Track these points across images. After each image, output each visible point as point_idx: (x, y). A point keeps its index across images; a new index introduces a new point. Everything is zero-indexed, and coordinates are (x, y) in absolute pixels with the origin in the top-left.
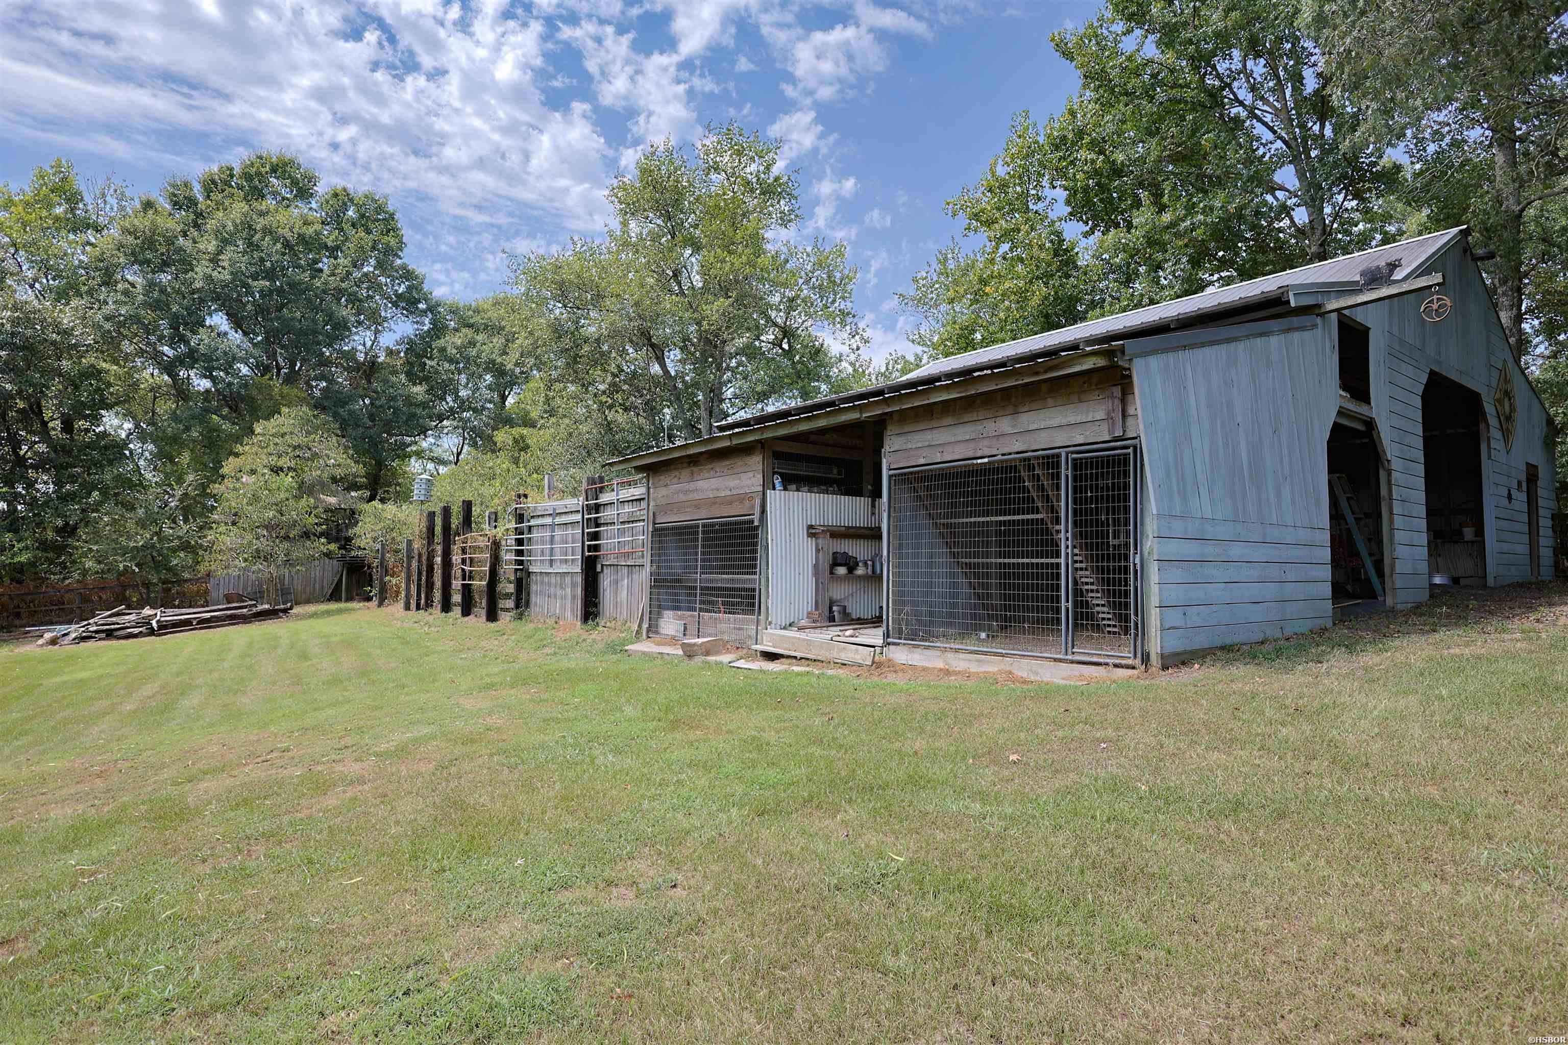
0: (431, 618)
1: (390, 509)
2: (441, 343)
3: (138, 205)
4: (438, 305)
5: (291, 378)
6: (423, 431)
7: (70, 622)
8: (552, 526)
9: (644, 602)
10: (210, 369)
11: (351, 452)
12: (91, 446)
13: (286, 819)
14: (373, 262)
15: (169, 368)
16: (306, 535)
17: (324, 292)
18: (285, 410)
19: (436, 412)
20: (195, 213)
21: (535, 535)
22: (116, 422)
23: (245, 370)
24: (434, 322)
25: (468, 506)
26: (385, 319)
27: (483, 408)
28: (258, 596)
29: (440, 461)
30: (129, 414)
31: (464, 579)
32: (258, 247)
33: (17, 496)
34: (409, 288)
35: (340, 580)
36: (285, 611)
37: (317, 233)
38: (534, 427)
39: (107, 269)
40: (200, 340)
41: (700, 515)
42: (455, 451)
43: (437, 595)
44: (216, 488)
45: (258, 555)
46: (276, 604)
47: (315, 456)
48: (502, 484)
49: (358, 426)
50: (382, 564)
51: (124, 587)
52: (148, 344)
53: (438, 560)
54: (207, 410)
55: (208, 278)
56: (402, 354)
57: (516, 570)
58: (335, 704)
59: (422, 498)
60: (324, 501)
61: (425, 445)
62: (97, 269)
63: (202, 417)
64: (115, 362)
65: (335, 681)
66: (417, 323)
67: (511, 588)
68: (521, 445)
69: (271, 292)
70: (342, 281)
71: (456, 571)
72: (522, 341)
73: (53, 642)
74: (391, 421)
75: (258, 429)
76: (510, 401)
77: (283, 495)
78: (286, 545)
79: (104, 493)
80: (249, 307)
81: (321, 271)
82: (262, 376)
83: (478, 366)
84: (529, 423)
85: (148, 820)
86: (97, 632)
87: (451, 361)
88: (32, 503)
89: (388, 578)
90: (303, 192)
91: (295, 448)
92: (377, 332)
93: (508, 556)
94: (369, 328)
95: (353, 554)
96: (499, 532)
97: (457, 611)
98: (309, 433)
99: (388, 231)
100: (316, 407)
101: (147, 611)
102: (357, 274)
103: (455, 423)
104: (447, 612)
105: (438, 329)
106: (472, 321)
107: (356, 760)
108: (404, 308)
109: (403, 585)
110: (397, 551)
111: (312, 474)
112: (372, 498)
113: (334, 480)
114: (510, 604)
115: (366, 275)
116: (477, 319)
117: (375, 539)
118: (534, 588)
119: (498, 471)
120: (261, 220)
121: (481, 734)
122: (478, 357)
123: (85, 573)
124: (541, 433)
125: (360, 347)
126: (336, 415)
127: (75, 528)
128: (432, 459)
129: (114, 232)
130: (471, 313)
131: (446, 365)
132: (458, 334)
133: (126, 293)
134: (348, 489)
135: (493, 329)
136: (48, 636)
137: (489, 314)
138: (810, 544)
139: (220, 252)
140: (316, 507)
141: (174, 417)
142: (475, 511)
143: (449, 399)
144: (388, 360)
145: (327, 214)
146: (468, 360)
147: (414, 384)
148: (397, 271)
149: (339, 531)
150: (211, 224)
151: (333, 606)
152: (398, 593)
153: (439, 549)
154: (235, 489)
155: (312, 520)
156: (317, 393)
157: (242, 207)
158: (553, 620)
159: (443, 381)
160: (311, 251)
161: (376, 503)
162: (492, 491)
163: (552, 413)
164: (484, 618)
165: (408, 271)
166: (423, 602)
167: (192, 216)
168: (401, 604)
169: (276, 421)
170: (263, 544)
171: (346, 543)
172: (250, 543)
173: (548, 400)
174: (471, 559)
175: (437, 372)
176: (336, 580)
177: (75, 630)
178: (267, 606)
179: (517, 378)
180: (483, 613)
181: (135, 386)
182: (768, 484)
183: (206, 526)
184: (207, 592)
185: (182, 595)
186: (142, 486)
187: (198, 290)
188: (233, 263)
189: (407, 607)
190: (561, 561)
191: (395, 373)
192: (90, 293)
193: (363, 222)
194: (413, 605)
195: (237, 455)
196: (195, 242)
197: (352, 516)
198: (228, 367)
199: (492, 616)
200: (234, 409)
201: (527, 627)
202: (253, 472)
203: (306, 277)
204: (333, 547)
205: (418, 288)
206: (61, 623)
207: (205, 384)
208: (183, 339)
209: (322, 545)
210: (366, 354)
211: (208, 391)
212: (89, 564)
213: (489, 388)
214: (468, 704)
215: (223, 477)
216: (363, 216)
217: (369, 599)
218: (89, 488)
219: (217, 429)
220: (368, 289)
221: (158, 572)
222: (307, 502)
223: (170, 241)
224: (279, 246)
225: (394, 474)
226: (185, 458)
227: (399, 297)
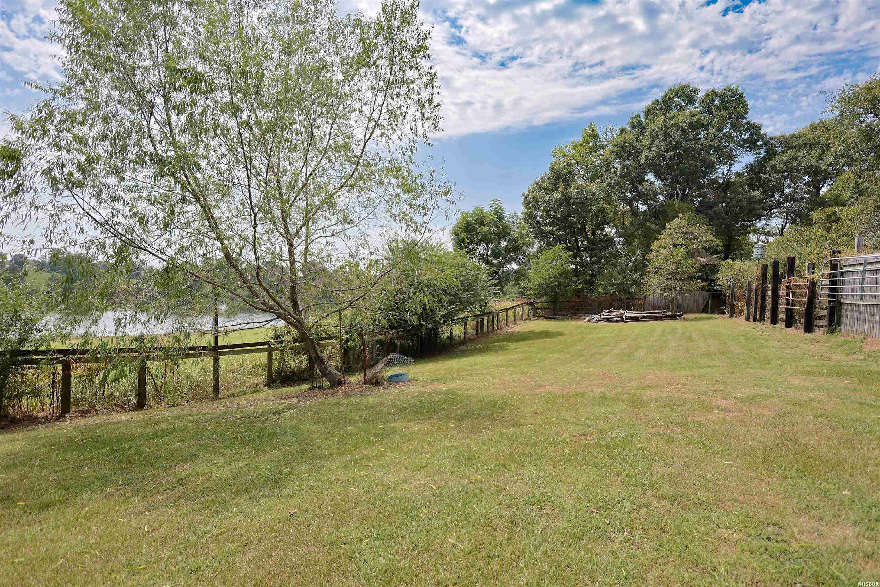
0: (764, 327)
1: (738, 264)
2: (772, 162)
3: (618, 132)
4: (771, 139)
5: (683, 198)
6: (759, 218)
7: (594, 314)
8: (863, 272)
10: (646, 201)
11: (714, 233)
12: (601, 241)
13: (689, 419)
14: (729, 126)
15: (630, 203)
16: (690, 278)
17: (701, 150)
18: (681, 215)
19: (768, 205)
20: (641, 128)
21: (846, 278)
22: (610, 230)
23: (661, 198)
24: (767, 151)
25: (792, 260)
26: (736, 156)
27: (802, 198)
28: (667, 307)
29: (769, 234)
30: (615, 226)
31: (788, 305)
32: (669, 136)
33: (577, 262)
34: (751, 135)
35: (708, 301)
36: (680, 316)
37: (699, 119)
38: (844, 205)
39: (607, 164)
40: (643, 187)
42: (780, 227)
43: (768, 314)
44: (649, 256)
45: (668, 288)
46: (676, 312)
47: (695, 237)
48: (816, 245)
49: (719, 219)
50: (732, 294)
51: (613, 300)
52: (622, 194)
53: (769, 293)
54: (645, 220)
55: (647, 157)
56: (746, 174)
57: (830, 301)
58: (709, 366)
59: (759, 256)
60: (700, 260)
61: (759, 225)
62: (604, 165)
63: (643, 224)
64: (610, 204)
65: (707, 354)
66: (756, 154)
67: (825, 313)
68: (834, 219)
69: (674, 156)
70: (711, 141)
71: (782, 301)
72: (836, 148)
73: (589, 321)
74: (738, 214)
75: (668, 226)
76: (824, 190)
77: (679, 258)
78: (680, 283)
79: (606, 260)
80: (664, 167)
81: (700, 139)
82: (670, 199)
83: (799, 171)
84: (839, 202)
85: (628, 402)
86: (604, 318)
87: (779, 172)
88: (582, 266)
89: (735, 302)
90: (690, 100)
91: (685, 234)
92: (731, 164)
93: (823, 293)
94: (726, 164)
95: (715, 288)
96: (816, 276)
97: (782, 324)
98: (692, 225)
99: (739, 105)
100: (696, 212)
101: (621, 311)
102: (720, 135)
103: (781, 210)
104: (775, 324)
105: (771, 154)
106: (794, 144)
107: (724, 399)
108: (748, 147)
109: (745, 307)
110: (741, 287)
111: (694, 246)
112: (726, 258)
113: (705, 249)
114: (824, 322)
115: (725, 134)
116: (800, 142)
117: (727, 281)
118: (844, 313)
119: (814, 238)
120: (671, 122)
121: (806, 402)
122: (799, 166)
123: (599, 293)
124: (851, 208)
125: (721, 175)
126: (707, 214)
127: (596, 275)
128: (764, 233)
129: (610, 147)
130: (794, 139)
131: (776, 175)
132: (784, 155)
133: (614, 173)
134: (712, 254)
135: (810, 145)
136: (588, 318)
137: (808, 136)
139: (652, 143)
140: (696, 264)
141: (632, 224)
142: (797, 263)
143: (776, 196)
144: (737, 179)
145: (703, 107)
146: (791, 169)
147: (754, 191)
148: (744, 127)
149: (707, 276)
150: (648, 131)
151: (704, 315)
152: (741, 311)
153: (770, 286)
154: (657, 256)
155: (693, 270)
156: (696, 203)
157: (661, 118)
158: (862, 337)
159: (773, 185)
160: (695, 130)
161: (729, 261)
162: (808, 250)
163: (861, 193)
164: (803, 330)
165: (751, 125)
166: (758, 316)
167: (640, 130)
168: (744, 317)
169: (677, 221)
170: (669, 283)
171: (711, 283)
172: (664, 282)
173: (857, 184)
174: (794, 293)
175: (769, 180)
176: (706, 301)
177: (596, 317)
178: (671, 313)
179: (830, 174)
180: (802, 327)
181: (617, 213)
183: (644, 274)
184: (644, 304)
185: (634, 305)
186: (619, 256)
187: (642, 164)
188: (657, 147)
189: (748, 319)
190: (870, 296)
191: (742, 186)
192: (601, 176)
193: (724, 105)
194: (751, 318)
195: (658, 240)
196: (641, 142)
197: (715, 268)
198: (654, 199)
199: (809, 329)
200: (657, 218)
201: (837, 339)
202: (665, 248)
203: (692, 144)
204: (704, 284)
205: (758, 133)
206: (591, 314)
207: (645, 207)
208: (636, 188)
209: (699, 283)
210: (724, 178)
211: (645, 211)
212: (601, 290)
213: (808, 184)
214: (795, 381)
215: (652, 251)
216: (723, 101)
217: (724, 313)
218: (600, 258)
219: (649, 228)
220: (725, 142)
221: (626, 295)
222: (691, 261)
223: (631, 145)
224: (679, 132)
225: (739, 245)
226: (637, 243)
227: (745, 141)
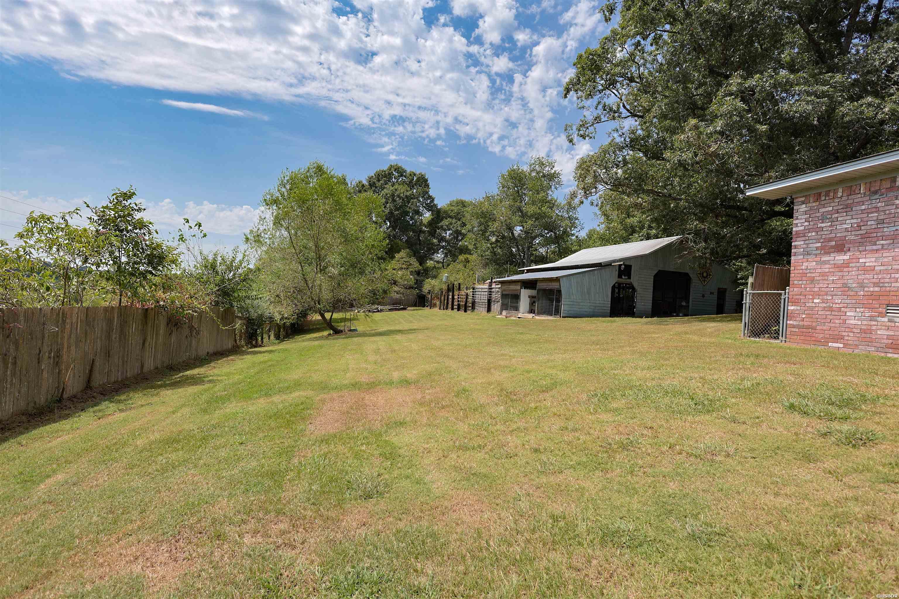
0: (447, 312)
1: (434, 281)
4: (439, 208)
8: (481, 292)
9: (499, 309)
18: (402, 250)
21: (477, 293)
24: (437, 214)
25: (459, 285)
28: (400, 304)
31: (458, 302)
34: (430, 203)
36: (407, 308)
41: (510, 293)
43: (450, 306)
46: (405, 306)
50: (431, 297)
53: (450, 297)
57: (472, 301)
66: (432, 214)
67: (470, 305)
71: (456, 300)
73: (359, 312)
75: (396, 256)
78: (406, 290)
86: (367, 310)
89: (433, 302)
91: (406, 262)
93: (470, 297)
95: (422, 293)
96: (468, 292)
97: (455, 310)
98: (409, 257)
99: (426, 185)
100: (410, 250)
101: (376, 306)
104: (453, 310)
106: (450, 214)
108: (428, 209)
109: (439, 304)
110: (436, 293)
113: (416, 271)
114: (470, 308)
117: (429, 290)
118: (476, 305)
119: (461, 270)
136: (357, 310)
138: (529, 299)
142: (461, 286)
148: (427, 197)
151: (416, 308)
152: (436, 305)
153: (451, 294)
158: (480, 312)
164: (463, 312)
165: (430, 197)
166: (445, 308)
168: (438, 308)
169: (400, 254)
171: (421, 291)
173: (475, 244)
174: (460, 298)
176: (417, 301)
177: (362, 309)
178: (403, 307)
182: (521, 288)
189: (440, 309)
190: (483, 299)
194: (442, 308)
195: (391, 264)
197: (421, 283)
199: (465, 311)
201: (474, 314)
204: (418, 291)
205: (433, 203)
209: (414, 291)
217: (426, 307)
